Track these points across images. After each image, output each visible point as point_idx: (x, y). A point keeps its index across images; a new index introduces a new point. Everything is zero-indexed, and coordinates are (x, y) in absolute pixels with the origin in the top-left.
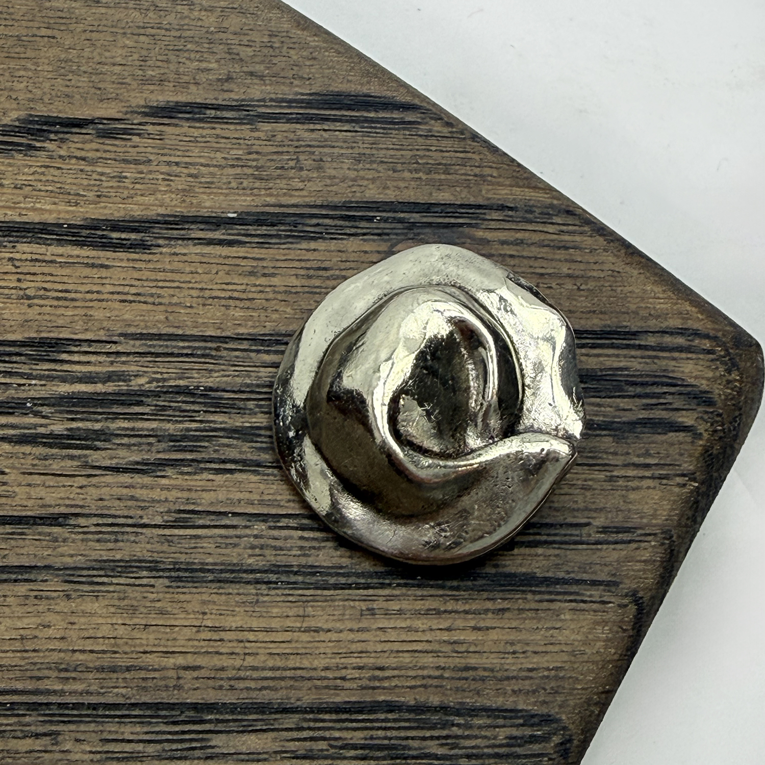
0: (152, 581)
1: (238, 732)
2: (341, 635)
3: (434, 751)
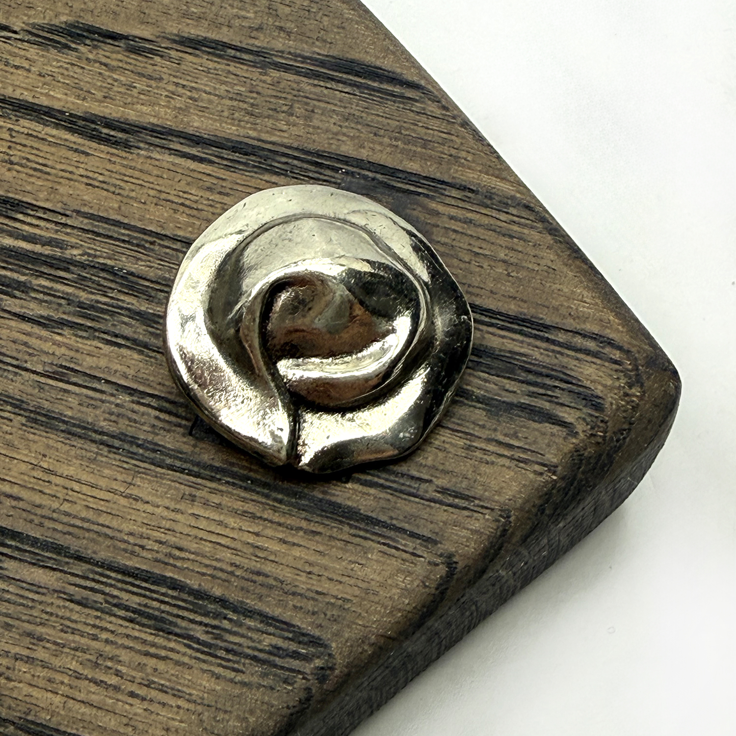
0: (12, 416)
1: (30, 563)
2: (156, 509)
3: (198, 635)
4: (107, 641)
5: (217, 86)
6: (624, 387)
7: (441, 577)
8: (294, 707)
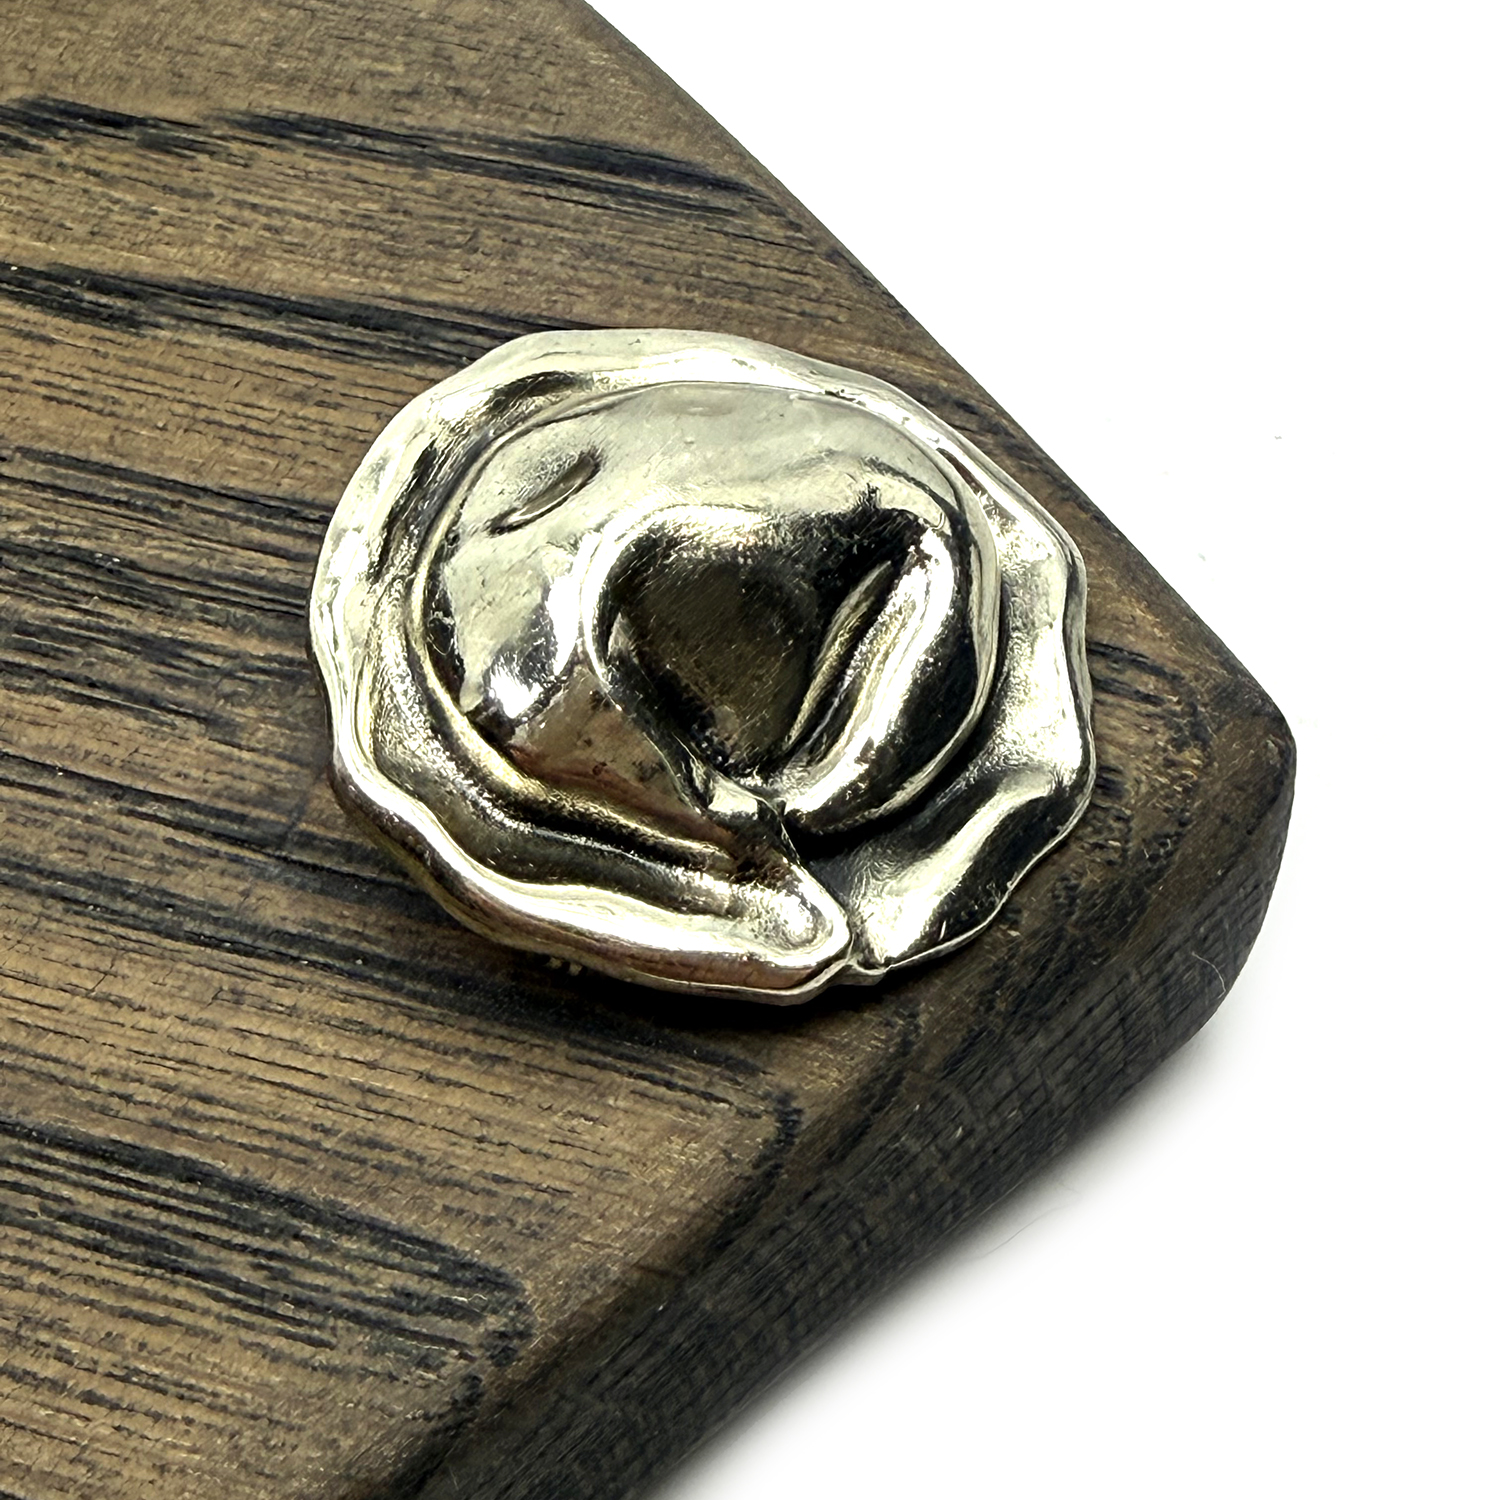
2: (159, 1022)
3: (236, 1273)
4: (41, 1290)
5: (325, 203)
6: (1165, 750)
7: (765, 1141)
8: (441, 1416)
